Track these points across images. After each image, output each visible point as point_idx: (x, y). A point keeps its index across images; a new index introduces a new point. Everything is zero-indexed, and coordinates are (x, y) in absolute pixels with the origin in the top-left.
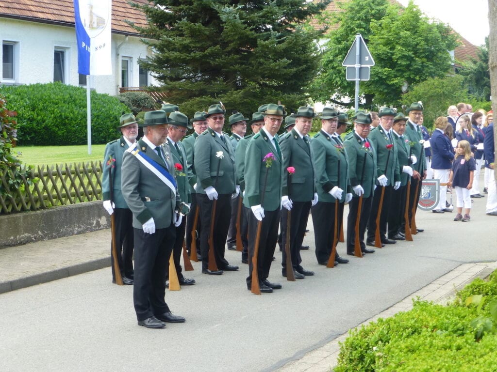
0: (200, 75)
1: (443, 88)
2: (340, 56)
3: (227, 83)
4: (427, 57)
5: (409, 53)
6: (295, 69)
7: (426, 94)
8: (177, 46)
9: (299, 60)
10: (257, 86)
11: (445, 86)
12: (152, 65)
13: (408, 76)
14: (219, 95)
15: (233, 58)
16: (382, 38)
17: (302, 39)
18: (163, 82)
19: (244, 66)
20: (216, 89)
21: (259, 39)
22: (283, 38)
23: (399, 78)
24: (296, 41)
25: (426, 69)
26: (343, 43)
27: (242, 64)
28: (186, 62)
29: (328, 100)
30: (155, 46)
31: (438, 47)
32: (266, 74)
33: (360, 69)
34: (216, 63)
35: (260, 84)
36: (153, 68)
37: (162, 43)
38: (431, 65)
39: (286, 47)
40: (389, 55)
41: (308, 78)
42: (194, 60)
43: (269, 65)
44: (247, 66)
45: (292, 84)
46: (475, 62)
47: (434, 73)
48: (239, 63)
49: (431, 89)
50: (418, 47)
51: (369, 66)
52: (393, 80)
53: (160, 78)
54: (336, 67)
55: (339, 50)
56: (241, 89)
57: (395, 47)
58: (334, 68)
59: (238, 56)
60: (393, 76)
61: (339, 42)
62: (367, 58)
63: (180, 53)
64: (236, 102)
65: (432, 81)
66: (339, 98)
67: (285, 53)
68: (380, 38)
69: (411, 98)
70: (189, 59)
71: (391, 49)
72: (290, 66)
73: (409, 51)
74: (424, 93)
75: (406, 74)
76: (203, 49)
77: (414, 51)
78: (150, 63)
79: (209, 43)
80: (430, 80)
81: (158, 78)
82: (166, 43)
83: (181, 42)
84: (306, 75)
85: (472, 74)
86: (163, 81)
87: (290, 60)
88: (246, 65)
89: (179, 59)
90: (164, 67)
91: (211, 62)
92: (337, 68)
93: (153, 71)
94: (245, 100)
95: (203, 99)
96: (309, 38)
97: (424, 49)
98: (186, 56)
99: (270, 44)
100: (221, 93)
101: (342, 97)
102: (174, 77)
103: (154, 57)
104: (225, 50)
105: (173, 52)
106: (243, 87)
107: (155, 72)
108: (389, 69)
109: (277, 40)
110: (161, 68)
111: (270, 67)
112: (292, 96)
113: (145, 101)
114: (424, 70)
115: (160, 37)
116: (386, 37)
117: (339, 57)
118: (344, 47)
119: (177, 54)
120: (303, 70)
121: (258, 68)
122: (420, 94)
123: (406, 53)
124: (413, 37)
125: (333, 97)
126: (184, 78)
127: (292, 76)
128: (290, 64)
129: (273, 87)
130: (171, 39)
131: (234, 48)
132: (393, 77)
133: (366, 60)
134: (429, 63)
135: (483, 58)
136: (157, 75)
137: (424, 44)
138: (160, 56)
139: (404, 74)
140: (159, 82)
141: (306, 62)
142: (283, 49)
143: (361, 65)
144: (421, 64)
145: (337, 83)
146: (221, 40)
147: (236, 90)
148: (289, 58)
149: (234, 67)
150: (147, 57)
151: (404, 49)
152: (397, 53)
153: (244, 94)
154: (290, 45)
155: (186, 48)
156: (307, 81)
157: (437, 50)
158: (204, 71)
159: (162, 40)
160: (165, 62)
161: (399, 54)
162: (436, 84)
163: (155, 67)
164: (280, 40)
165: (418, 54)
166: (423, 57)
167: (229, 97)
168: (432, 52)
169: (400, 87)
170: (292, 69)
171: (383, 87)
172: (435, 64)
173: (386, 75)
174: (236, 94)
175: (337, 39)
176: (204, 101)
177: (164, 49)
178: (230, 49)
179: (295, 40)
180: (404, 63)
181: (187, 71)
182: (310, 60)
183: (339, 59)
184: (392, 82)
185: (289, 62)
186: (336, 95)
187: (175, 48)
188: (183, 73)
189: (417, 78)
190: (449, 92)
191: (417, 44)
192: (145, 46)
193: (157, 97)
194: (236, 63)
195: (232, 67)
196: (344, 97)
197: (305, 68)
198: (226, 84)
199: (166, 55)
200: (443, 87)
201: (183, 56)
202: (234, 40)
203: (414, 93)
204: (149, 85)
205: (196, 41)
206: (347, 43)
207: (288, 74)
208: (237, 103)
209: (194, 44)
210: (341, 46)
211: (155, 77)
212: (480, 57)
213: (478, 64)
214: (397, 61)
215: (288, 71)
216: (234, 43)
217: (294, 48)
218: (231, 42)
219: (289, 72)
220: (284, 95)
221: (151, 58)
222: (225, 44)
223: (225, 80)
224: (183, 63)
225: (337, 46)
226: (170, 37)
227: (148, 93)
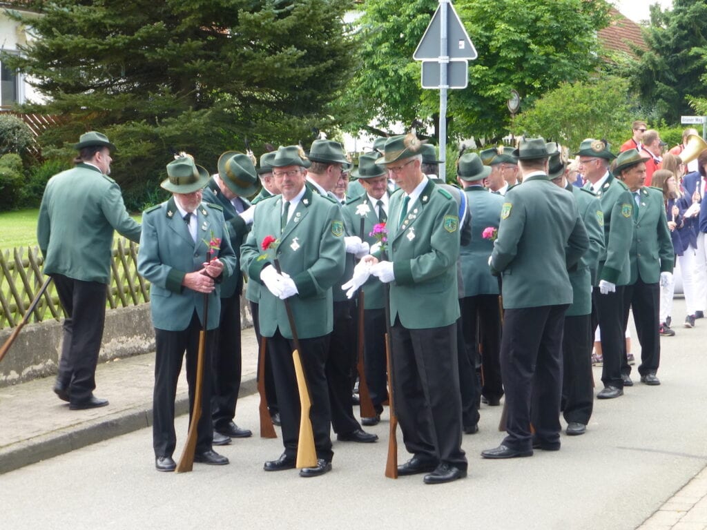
0: (122, 80)
1: (591, 103)
2: (387, 44)
3: (178, 96)
4: (555, 43)
5: (522, 36)
6: (312, 69)
7: (559, 115)
8: (79, 23)
9: (319, 50)
10: (236, 101)
11: (595, 98)
12: (29, 61)
13: (520, 81)
14: (164, 120)
15: (190, 47)
16: (469, 8)
17: (324, 8)
18: (51, 95)
19: (211, 61)
20: (157, 109)
21: (241, 10)
22: (288, 8)
23: (502, 85)
24: (314, 14)
25: (554, 66)
26: (392, 18)
27: (208, 58)
28: (97, 55)
29: (363, 128)
30: (35, 24)
31: (577, 24)
32: (255, 77)
33: (449, 65)
34: (156, 57)
35: (242, 99)
36: (31, 67)
37: (48, 18)
38: (563, 58)
39: (295, 26)
40: (484, 40)
41: (337, 86)
42: (112, 51)
43: (261, 60)
44: (219, 63)
45: (305, 96)
46: (640, 53)
47: (570, 74)
48: (201, 57)
49: (568, 104)
50: (539, 24)
51: (465, 60)
52: (491, 89)
53: (44, 88)
54: (379, 65)
55: (384, 32)
56: (208, 108)
57: (494, 24)
58: (373, 67)
59: (200, 43)
60: (491, 80)
61: (384, 18)
62: (462, 45)
63: (85, 37)
64: (196, 132)
65: (571, 90)
66: (385, 125)
67: (293, 36)
68: (464, 8)
69: (531, 123)
70: (101, 50)
71: (486, 29)
72: (303, 61)
73: (520, 33)
74: (554, 113)
75: (516, 78)
76: (129, 29)
77: (530, 32)
78: (26, 57)
79: (141, 17)
80: (565, 88)
81: (39, 86)
82: (56, 18)
83: (87, 17)
84: (333, 79)
85: (634, 76)
86: (50, 92)
87: (302, 51)
88: (215, 60)
89: (84, 48)
90: (52, 65)
91: (147, 55)
92: (381, 67)
93: (30, 73)
94: (215, 129)
95: (131, 128)
96: (338, 8)
97: (551, 28)
98: (97, 43)
99: (264, 19)
100: (166, 116)
101: (390, 122)
102: (73, 84)
103: (33, 46)
104: (173, 32)
105: (70, 36)
106: (210, 103)
107: (34, 75)
108: (484, 68)
109: (277, 11)
110: (46, 68)
111: (264, 65)
112: (306, 121)
113: (14, 133)
114: (549, 68)
115: (42, 6)
116: (477, 5)
117: (383, 45)
118: (393, 26)
119: (78, 39)
120: (328, 70)
121: (240, 65)
122: (548, 115)
123: (516, 37)
124: (529, 5)
125: (373, 123)
126: (92, 87)
127: (305, 83)
128: (303, 57)
129: (268, 104)
130: (66, 10)
131: (191, 27)
132: (490, 83)
133: (460, 48)
134: (561, 55)
135: (656, 45)
136: (38, 81)
137: (550, 19)
138: (43, 44)
139: (512, 77)
140: (42, 96)
141: (333, 53)
142: (288, 29)
143: (450, 57)
144: (544, 58)
145: (380, 95)
146: (165, 12)
147: (197, 109)
148: (299, 47)
149: (191, 63)
150: (18, 45)
151: (512, 29)
152: (500, 37)
153: (213, 117)
154: (302, 21)
155: (97, 29)
156: (336, 91)
157: (574, 29)
158: (131, 74)
159: (47, 12)
160: (54, 56)
161: (503, 38)
162: (577, 94)
163: (33, 66)
164: (282, 11)
165: (538, 38)
166: (547, 44)
167: (184, 123)
168: (565, 34)
169: (505, 101)
170: (307, 69)
171: (472, 102)
172: (572, 58)
173: (477, 79)
174: (197, 117)
175: (379, 11)
176: (133, 132)
177: (54, 29)
178: (183, 30)
179: (311, 11)
180: (512, 56)
181: (99, 73)
182: (340, 50)
183: (383, 50)
184: (490, 93)
185: (301, 53)
186: (379, 120)
187: (74, 28)
188: (90, 78)
189: (537, 85)
190: (604, 111)
191: (537, 19)
192: (13, 24)
193: (38, 124)
194: (196, 57)
195: (188, 64)
196: (394, 123)
197: (332, 65)
198: (177, 98)
199: (57, 41)
200: (592, 100)
201: (92, 43)
202: (192, 11)
203: (535, 112)
204: (21, 101)
205: (115, 14)
206: (399, 19)
207: (299, 77)
208: (198, 135)
209: (111, 19)
210: (387, 24)
211: (33, 85)
212: (650, 43)
213: (646, 56)
214: (499, 52)
215: (300, 71)
216: (192, 17)
217: (309, 26)
218: (184, 15)
219: (300, 74)
220: (291, 120)
221: (26, 47)
222: (172, 20)
223: (173, 91)
224: (88, 58)
225: (380, 24)
226: (63, 6)
227: (19, 116)
